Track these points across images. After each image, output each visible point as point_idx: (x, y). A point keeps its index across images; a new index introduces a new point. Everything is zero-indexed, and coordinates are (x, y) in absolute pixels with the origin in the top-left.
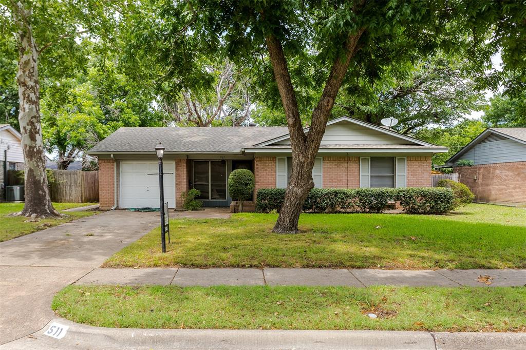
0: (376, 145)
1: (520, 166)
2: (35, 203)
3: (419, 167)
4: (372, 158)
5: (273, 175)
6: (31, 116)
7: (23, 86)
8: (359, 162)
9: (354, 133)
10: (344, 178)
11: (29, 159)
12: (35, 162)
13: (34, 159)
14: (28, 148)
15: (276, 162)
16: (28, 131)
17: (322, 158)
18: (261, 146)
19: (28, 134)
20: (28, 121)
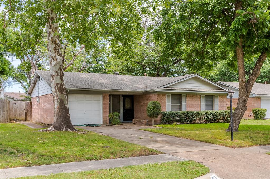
0: (207, 89)
1: (235, 100)
2: (66, 122)
3: (223, 100)
4: (206, 96)
5: (165, 104)
6: (61, 64)
7: (54, 44)
8: (201, 98)
9: (198, 83)
10: (195, 106)
11: (61, 93)
12: (64, 95)
13: (64, 93)
14: (59, 86)
15: (166, 97)
16: (59, 74)
17: (186, 95)
18: (161, 88)
19: (59, 76)
20: (59, 68)
